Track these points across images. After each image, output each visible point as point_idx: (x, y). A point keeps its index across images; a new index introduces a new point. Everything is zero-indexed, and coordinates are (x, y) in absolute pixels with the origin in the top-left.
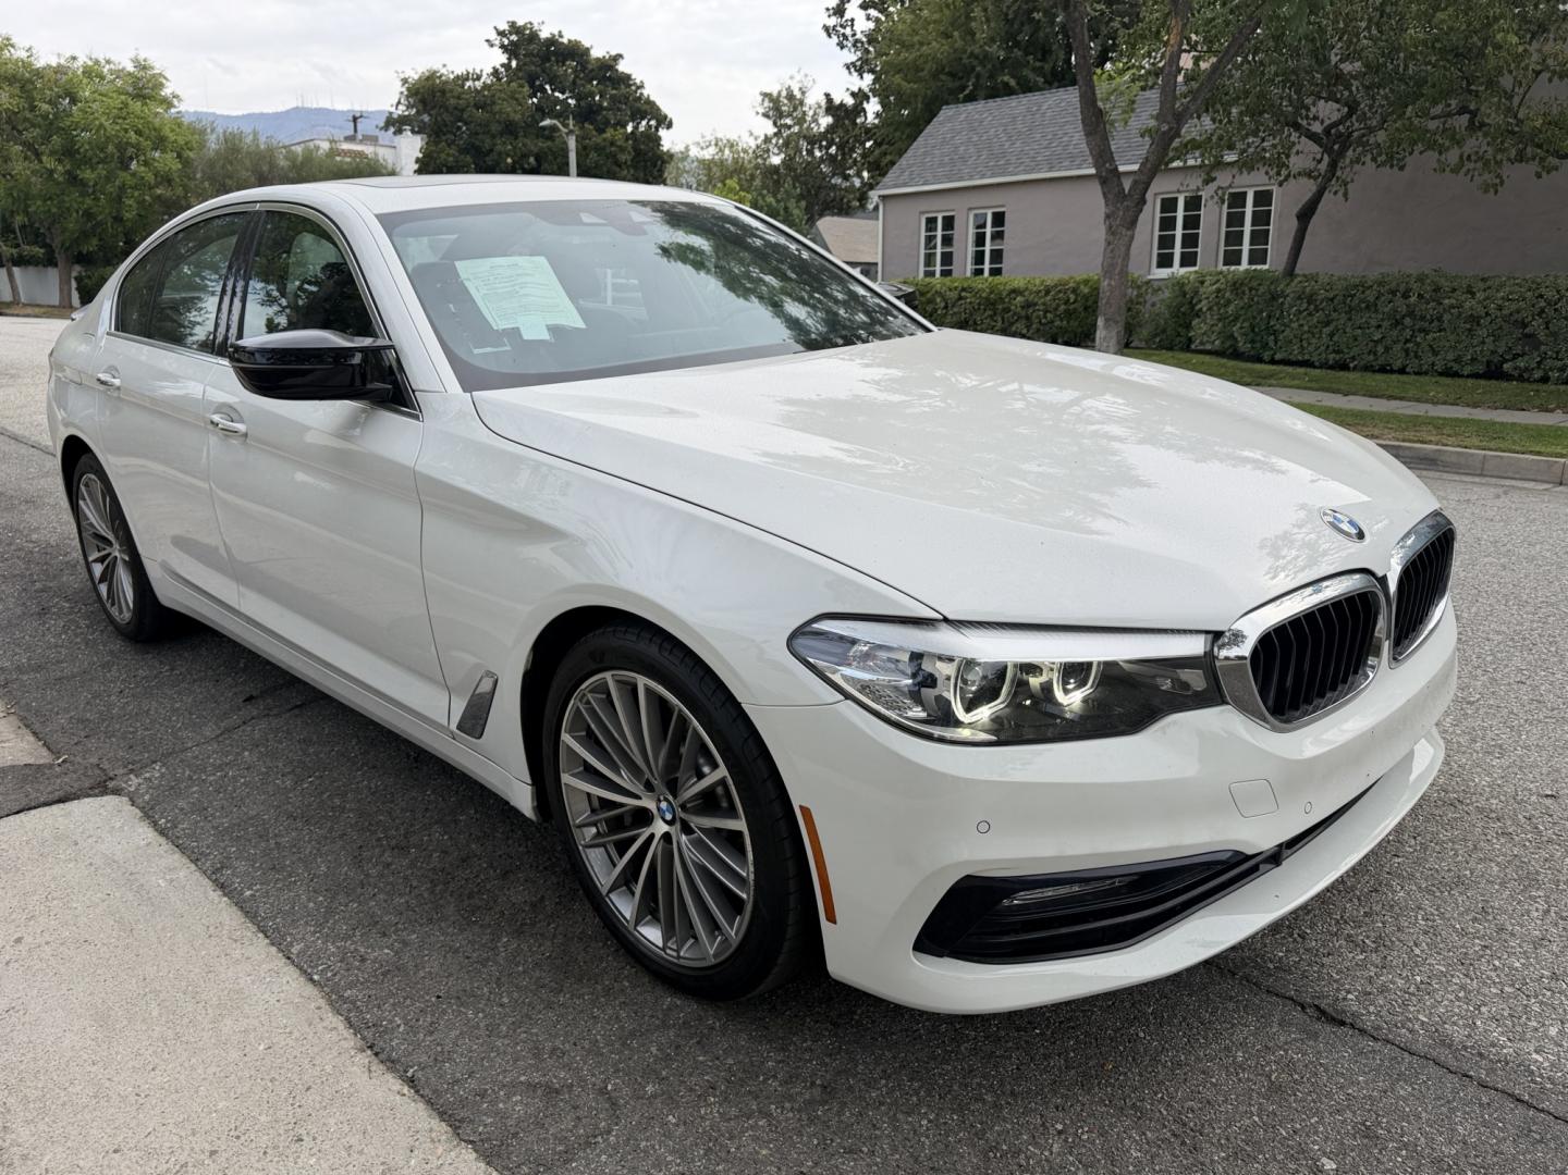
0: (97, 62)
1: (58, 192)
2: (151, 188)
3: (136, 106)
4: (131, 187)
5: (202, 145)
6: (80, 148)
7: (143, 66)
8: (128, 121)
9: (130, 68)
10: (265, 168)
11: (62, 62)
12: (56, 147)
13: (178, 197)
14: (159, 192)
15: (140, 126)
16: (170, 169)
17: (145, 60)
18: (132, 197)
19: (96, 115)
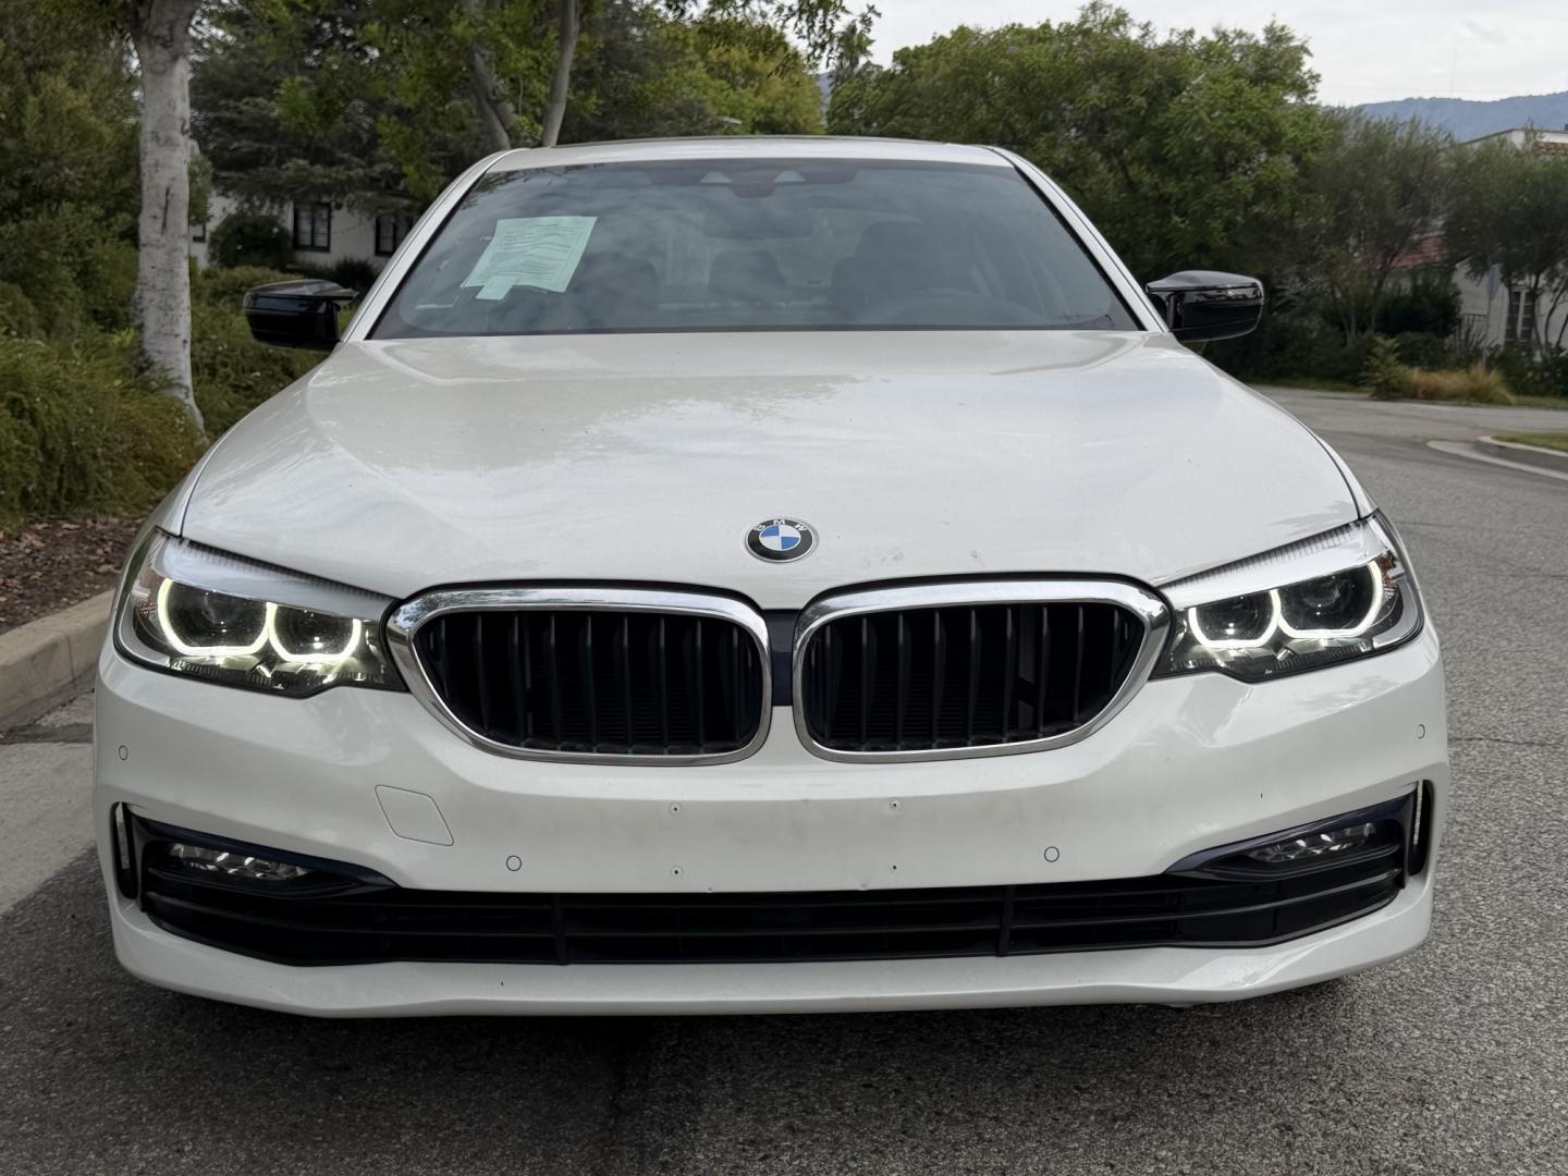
0: (1223, 36)
1: (1133, 213)
2: (1248, 204)
3: (1254, 94)
4: (1221, 204)
5: (1336, 143)
6: (1168, 152)
7: (1277, 36)
8: (1235, 114)
9: (1261, 38)
10: (1413, 173)
11: (1175, 39)
12: (1141, 152)
13: (1281, 216)
14: (1257, 209)
15: (1249, 120)
16: (1278, 177)
17: (1283, 29)
18: (1220, 217)
19: (1196, 108)
